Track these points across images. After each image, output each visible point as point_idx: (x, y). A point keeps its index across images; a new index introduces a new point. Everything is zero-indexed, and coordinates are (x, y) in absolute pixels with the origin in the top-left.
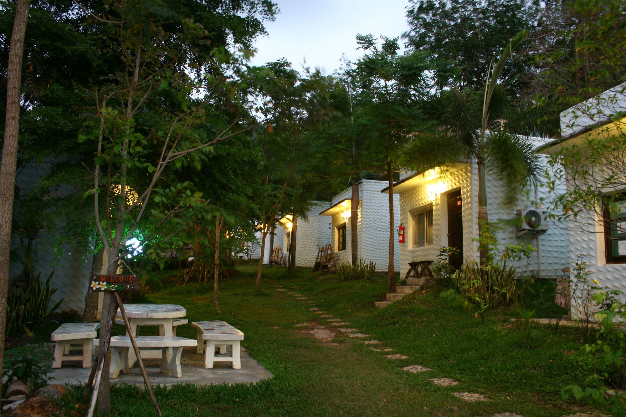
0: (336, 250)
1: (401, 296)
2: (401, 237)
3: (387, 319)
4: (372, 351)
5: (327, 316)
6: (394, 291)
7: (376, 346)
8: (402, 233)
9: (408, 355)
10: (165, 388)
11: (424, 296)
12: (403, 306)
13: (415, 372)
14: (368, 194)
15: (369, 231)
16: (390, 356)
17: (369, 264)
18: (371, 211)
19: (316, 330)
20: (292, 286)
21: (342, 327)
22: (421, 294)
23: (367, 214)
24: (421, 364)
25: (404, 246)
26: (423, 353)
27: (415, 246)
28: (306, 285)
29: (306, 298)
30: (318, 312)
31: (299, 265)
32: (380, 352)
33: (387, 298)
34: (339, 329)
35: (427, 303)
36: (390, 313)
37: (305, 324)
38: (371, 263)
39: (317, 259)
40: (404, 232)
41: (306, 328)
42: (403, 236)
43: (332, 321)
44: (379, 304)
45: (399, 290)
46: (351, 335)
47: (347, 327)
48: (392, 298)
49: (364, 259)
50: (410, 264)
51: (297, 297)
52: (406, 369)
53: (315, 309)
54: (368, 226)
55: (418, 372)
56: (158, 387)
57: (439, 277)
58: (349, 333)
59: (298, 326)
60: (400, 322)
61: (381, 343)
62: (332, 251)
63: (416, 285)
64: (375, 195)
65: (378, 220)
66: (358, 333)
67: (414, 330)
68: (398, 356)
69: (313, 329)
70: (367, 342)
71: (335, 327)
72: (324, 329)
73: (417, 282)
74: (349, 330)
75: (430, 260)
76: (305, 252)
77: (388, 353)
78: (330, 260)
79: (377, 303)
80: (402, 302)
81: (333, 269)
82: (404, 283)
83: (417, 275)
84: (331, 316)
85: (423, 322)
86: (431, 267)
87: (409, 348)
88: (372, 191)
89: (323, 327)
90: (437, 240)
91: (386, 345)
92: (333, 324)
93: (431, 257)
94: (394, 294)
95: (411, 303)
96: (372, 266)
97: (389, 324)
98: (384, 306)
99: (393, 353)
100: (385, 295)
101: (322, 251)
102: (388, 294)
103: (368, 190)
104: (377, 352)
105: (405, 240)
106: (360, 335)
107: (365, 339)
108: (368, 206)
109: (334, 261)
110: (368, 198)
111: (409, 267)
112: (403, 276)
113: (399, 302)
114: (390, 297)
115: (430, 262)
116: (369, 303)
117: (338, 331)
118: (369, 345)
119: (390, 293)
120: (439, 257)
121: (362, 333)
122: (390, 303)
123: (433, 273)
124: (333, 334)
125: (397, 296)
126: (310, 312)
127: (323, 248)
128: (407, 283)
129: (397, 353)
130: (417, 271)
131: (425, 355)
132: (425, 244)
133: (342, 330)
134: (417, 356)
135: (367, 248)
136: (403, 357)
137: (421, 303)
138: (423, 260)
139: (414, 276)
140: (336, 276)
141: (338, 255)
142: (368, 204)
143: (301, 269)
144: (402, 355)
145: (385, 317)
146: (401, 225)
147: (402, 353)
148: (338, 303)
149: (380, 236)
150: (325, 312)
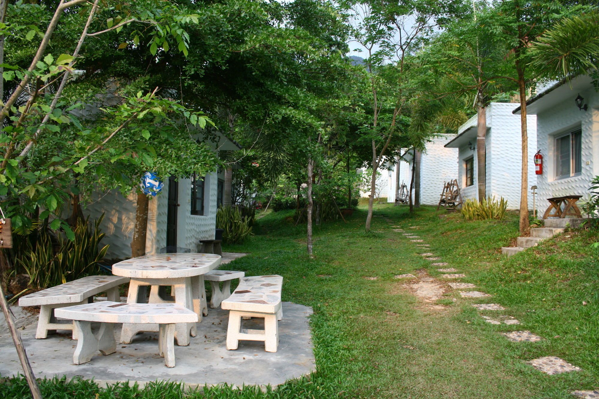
0: (463, 186)
1: (536, 242)
2: (539, 167)
3: (515, 272)
4: (486, 325)
5: (441, 264)
6: (527, 234)
7: (494, 314)
8: (539, 162)
9: (541, 334)
10: (136, 387)
11: (569, 243)
12: (538, 256)
13: (550, 373)
14: (498, 120)
15: (500, 162)
16: (513, 335)
17: (499, 200)
18: (502, 139)
19: (421, 284)
20: (411, 226)
21: (455, 280)
22: (564, 239)
23: (498, 142)
24: (562, 355)
25: (542, 178)
26: (566, 333)
27: (557, 178)
28: (427, 225)
29: (421, 241)
30: (431, 259)
31: (424, 203)
32: (499, 326)
33: (519, 242)
34: (450, 284)
35: (572, 252)
36: (520, 265)
37: (410, 276)
38: (502, 200)
39: (442, 195)
40: (542, 161)
41: (410, 281)
42: (541, 166)
43: (445, 271)
44: (508, 251)
45: (534, 233)
46: (463, 294)
47: (462, 281)
48: (524, 244)
49: (493, 195)
50: (550, 200)
51: (413, 239)
52: (536, 362)
53: (429, 254)
54: (498, 157)
55: (556, 372)
56: (126, 385)
57: (591, 217)
58: (462, 290)
59: (399, 277)
60: (534, 278)
61: (503, 309)
62: (458, 186)
63: (557, 226)
64: (507, 121)
65: (511, 150)
66: (474, 290)
67: (553, 291)
68: (525, 335)
69: (418, 282)
70: (483, 307)
71: (447, 281)
72: (432, 282)
73: (558, 223)
74: (463, 286)
75: (578, 195)
76: (431, 189)
77: (510, 330)
78: (456, 196)
79: (505, 249)
80: (538, 249)
81: (459, 207)
82: (541, 224)
83: (559, 214)
84: (446, 264)
85: (567, 279)
86: (579, 203)
87: (544, 321)
88: (503, 116)
89: (431, 279)
90: (588, 168)
91: (509, 314)
92: (444, 276)
93: (580, 192)
94: (528, 238)
95: (550, 251)
96: (503, 203)
97: (518, 280)
98: (513, 254)
99: (519, 329)
100: (515, 239)
101: (447, 188)
102: (519, 238)
103: (498, 115)
104: (494, 326)
105: (544, 170)
106: (477, 295)
107: (481, 302)
108: (498, 133)
109: (460, 198)
110: (498, 124)
111: (549, 204)
112: (540, 215)
113: (532, 249)
114: (522, 242)
115: (577, 198)
116: (495, 248)
117: (449, 286)
118: (485, 313)
119: (522, 236)
120: (591, 190)
121: (479, 290)
122: (521, 249)
123: (582, 212)
124: (442, 291)
125: (531, 241)
126: (421, 258)
127: (448, 184)
128: (546, 224)
129: (524, 328)
130: (560, 209)
131: (569, 336)
132: (572, 174)
133: (454, 285)
134: (556, 336)
135: (498, 183)
136: (534, 338)
137: (564, 252)
138: (568, 195)
139: (555, 216)
140: (460, 215)
141: (466, 192)
142: (499, 131)
143: (425, 208)
144: (532, 333)
145: (513, 270)
146: (539, 152)
147: (532, 330)
148: (457, 248)
149: (514, 168)
150: (440, 259)
